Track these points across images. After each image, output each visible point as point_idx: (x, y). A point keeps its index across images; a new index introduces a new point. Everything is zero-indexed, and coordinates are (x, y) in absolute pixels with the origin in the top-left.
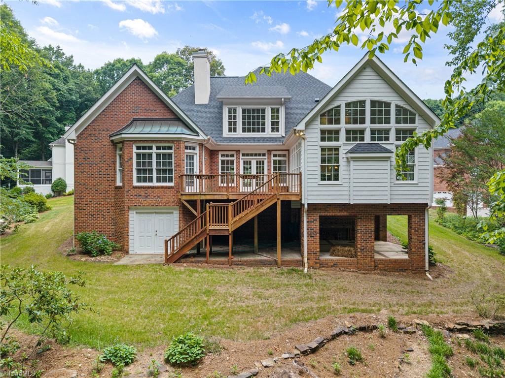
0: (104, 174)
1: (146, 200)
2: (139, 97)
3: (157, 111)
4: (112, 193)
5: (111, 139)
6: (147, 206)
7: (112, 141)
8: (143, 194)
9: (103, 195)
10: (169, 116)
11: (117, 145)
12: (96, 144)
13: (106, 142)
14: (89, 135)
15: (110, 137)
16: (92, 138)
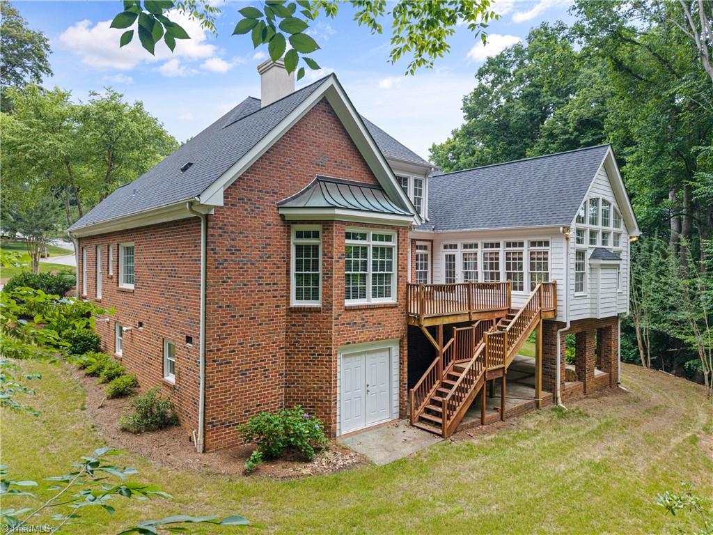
0: (267, 284)
1: (363, 332)
2: (325, 137)
3: (353, 168)
4: (282, 321)
5: (281, 212)
6: (365, 341)
7: (282, 216)
8: (358, 320)
9: (265, 327)
10: (367, 180)
11: (293, 225)
12: (253, 220)
13: (272, 219)
14: (240, 199)
15: (278, 208)
16: (247, 207)
